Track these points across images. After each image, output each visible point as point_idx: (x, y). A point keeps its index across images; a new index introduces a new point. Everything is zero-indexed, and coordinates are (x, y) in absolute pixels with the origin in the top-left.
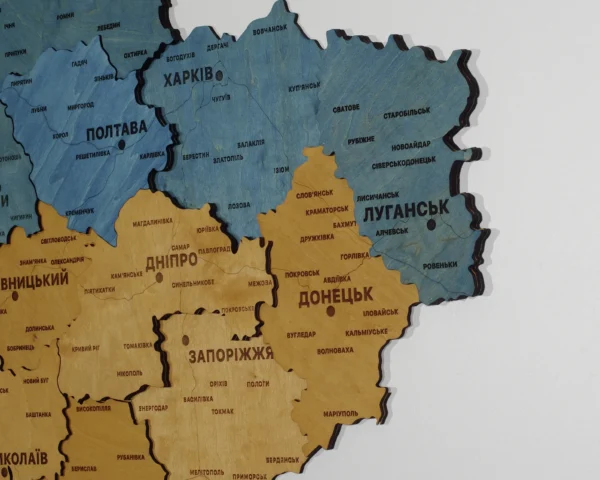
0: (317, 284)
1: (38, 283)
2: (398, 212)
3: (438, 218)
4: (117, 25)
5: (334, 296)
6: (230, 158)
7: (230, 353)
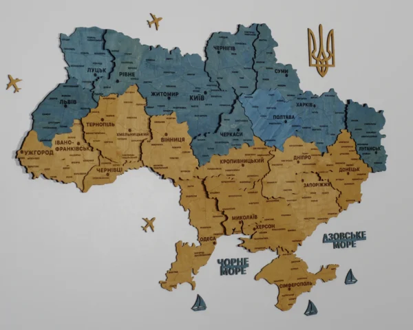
0: (344, 166)
1: (251, 161)
2: (368, 149)
3: (378, 151)
4: (285, 86)
5: (349, 169)
6: (318, 130)
7: (316, 185)
